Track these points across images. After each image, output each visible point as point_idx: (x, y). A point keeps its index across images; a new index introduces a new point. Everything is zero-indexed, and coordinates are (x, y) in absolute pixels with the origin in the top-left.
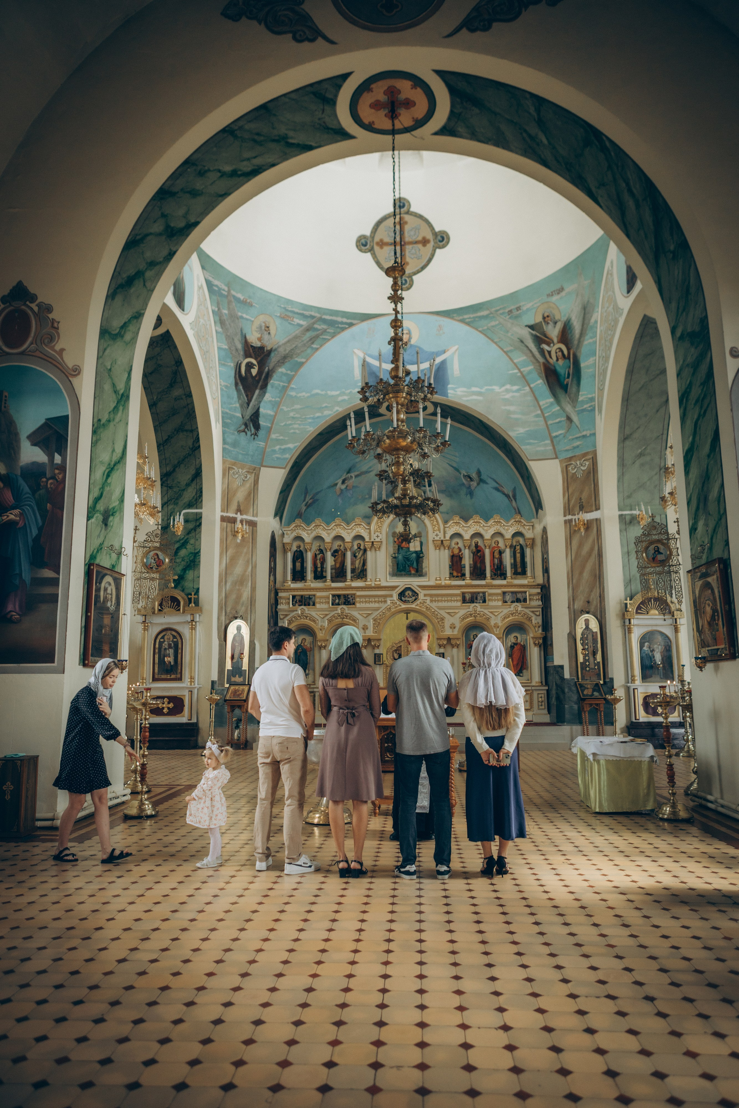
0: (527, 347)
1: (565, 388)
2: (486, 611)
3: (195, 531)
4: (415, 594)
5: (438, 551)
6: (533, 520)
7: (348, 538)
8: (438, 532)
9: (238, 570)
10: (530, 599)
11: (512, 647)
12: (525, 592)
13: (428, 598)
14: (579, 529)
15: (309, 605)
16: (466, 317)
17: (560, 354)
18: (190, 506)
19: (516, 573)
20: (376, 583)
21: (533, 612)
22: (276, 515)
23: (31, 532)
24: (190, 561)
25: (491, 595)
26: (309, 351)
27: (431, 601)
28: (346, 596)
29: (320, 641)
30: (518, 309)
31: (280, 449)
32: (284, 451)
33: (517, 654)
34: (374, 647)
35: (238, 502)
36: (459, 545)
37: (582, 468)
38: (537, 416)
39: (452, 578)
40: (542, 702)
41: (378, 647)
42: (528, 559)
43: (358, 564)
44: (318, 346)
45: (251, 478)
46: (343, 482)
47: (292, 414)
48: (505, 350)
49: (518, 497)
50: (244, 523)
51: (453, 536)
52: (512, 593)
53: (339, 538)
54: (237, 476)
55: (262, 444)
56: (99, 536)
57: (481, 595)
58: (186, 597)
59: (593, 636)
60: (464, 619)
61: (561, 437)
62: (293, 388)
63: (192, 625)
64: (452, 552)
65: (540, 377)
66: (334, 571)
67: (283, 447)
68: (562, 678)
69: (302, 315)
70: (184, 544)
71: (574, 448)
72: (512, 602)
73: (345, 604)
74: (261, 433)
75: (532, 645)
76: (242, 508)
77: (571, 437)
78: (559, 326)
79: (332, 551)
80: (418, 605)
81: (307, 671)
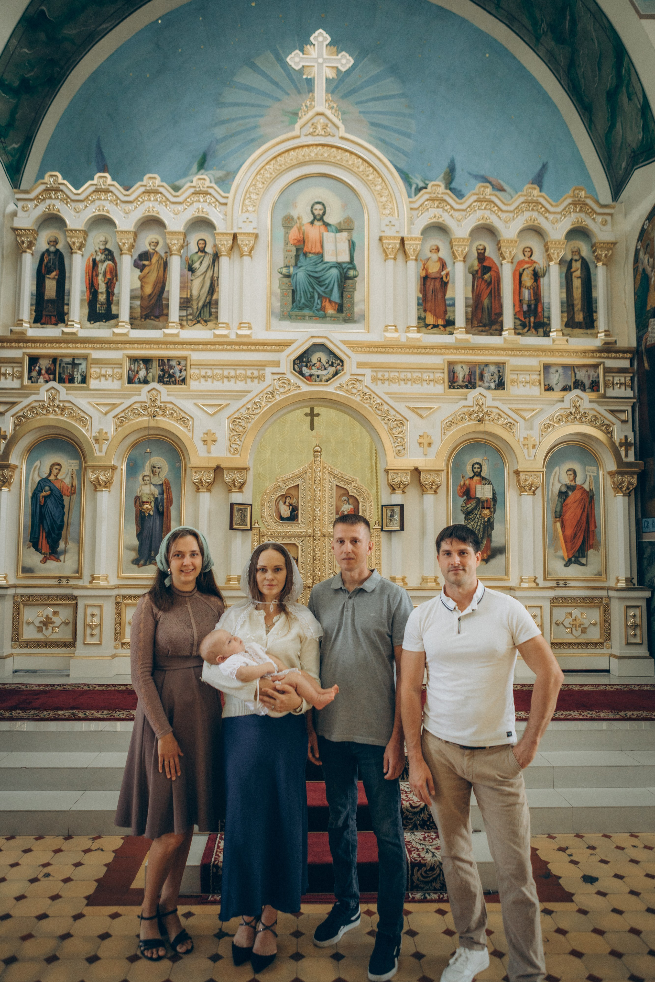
2: (505, 408)
4: (336, 361)
5: (390, 262)
7: (175, 225)
8: (392, 220)
10: (606, 386)
11: (563, 495)
13: (368, 372)
15: (72, 381)
19: (570, 322)
20: (240, 332)
21: (612, 412)
25: (516, 370)
27: (375, 379)
28: (163, 362)
29: (96, 468)
33: (573, 512)
34: (230, 487)
36: (442, 254)
39: (424, 328)
40: (635, 626)
41: (241, 487)
42: (600, 292)
43: (197, 288)
51: (426, 232)
52: (566, 367)
53: (152, 222)
57: (493, 368)
60: (451, 423)
64: (425, 268)
66: (138, 302)
72: (566, 389)
73: (161, 380)
75: (610, 491)
79: (136, 256)
80: (340, 387)
81: (62, 545)
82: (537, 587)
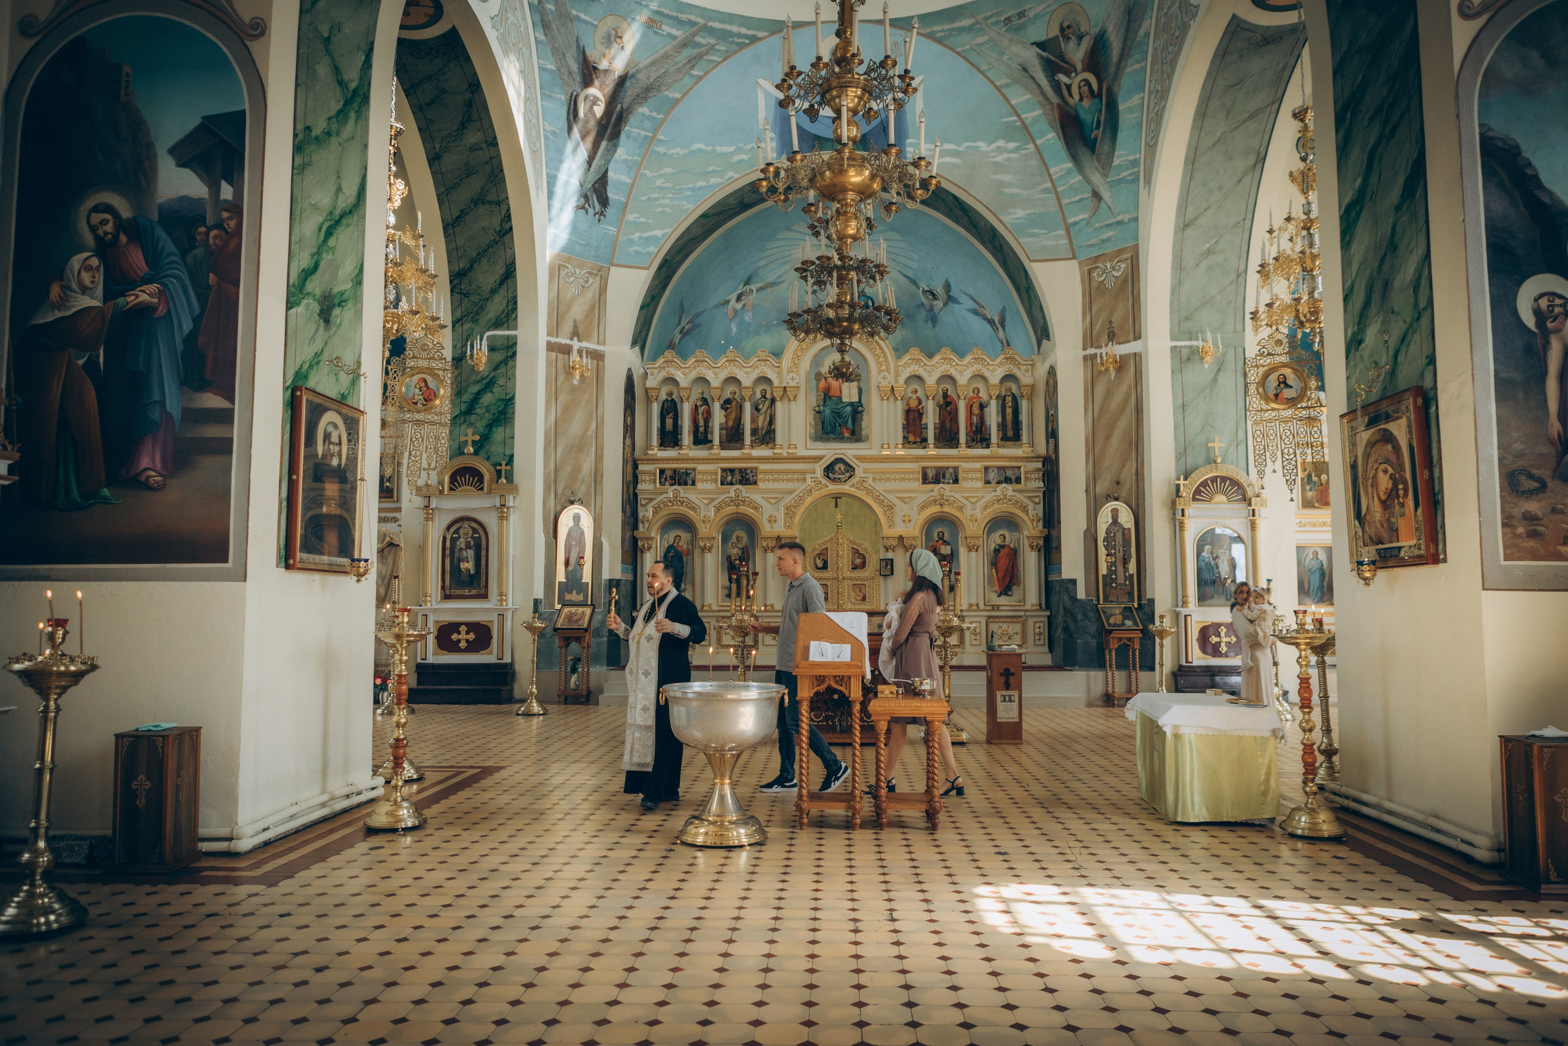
0: (1033, 78)
1: (1091, 145)
2: (958, 496)
3: (506, 364)
4: (850, 469)
5: (885, 403)
6: (1033, 357)
7: (747, 381)
8: (886, 373)
9: (575, 427)
10: (1026, 478)
11: (996, 551)
12: (1019, 468)
13: (870, 476)
14: (1107, 370)
15: (686, 484)
16: (936, 28)
17: (1086, 89)
18: (497, 324)
19: (1005, 438)
20: (789, 451)
21: (1029, 497)
22: (634, 343)
23: (180, 325)
24: (499, 412)
26: (687, 81)
28: (742, 471)
29: (703, 539)
30: (1021, 14)
31: (641, 238)
32: (648, 241)
33: (1003, 562)
35: (575, 321)
36: (919, 394)
37: (1114, 273)
38: (1046, 191)
39: (907, 445)
40: (1040, 634)
42: (1024, 417)
43: (762, 421)
44: (702, 73)
45: (595, 283)
46: (739, 299)
47: (659, 183)
48: (997, 84)
49: (1007, 323)
50: (584, 355)
51: (908, 381)
52: (999, 468)
53: (733, 380)
54: (572, 279)
55: (613, 230)
56: (313, 339)
57: (951, 470)
58: (492, 468)
59: (1123, 534)
60: (924, 507)
61: (1083, 223)
62: (660, 141)
63: (502, 512)
64: (908, 404)
65: (1052, 127)
66: (724, 432)
67: (645, 235)
68: (1074, 599)
69: (676, 19)
70: (489, 385)
71: (1103, 241)
72: (999, 482)
73: (741, 483)
74: (610, 211)
75: (1027, 549)
76: (580, 330)
77: (1097, 225)
78: (1086, 42)
79: (722, 401)
80: (853, 485)
81: (683, 586)
82: (978, 609)
